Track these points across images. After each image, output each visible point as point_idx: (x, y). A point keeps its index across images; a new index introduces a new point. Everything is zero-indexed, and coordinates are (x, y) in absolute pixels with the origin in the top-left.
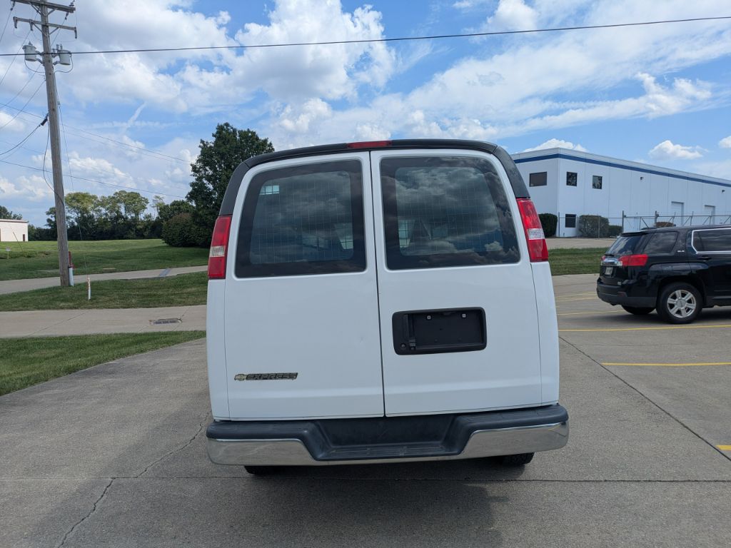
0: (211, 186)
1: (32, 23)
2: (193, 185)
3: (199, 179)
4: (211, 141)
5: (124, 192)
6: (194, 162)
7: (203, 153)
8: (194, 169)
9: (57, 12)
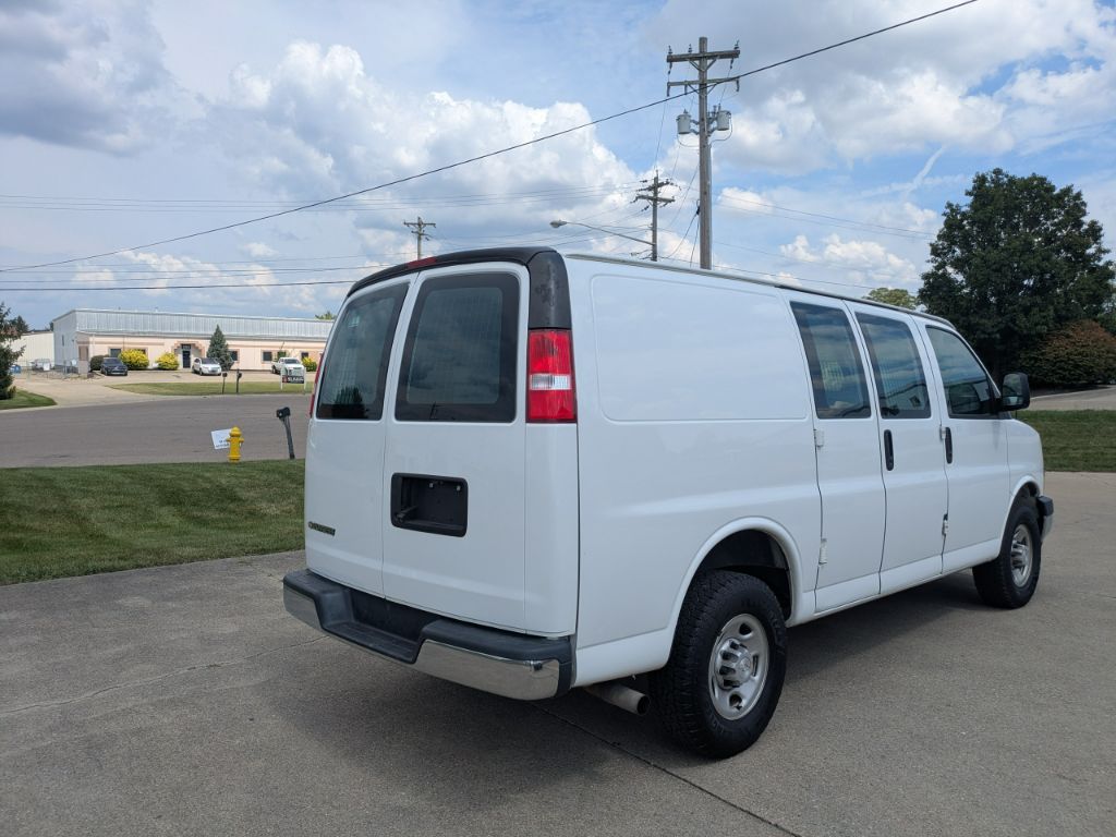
0: (960, 278)
1: (687, 84)
2: (926, 277)
3: (942, 266)
4: (965, 203)
5: (886, 290)
6: (934, 239)
7: (948, 224)
8: (935, 251)
9: (719, 61)
